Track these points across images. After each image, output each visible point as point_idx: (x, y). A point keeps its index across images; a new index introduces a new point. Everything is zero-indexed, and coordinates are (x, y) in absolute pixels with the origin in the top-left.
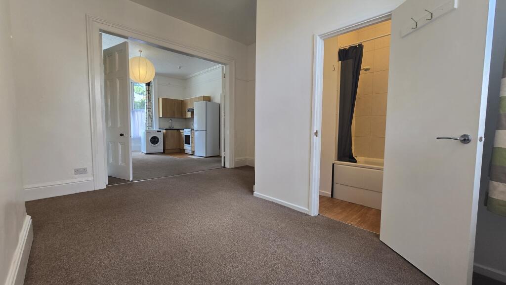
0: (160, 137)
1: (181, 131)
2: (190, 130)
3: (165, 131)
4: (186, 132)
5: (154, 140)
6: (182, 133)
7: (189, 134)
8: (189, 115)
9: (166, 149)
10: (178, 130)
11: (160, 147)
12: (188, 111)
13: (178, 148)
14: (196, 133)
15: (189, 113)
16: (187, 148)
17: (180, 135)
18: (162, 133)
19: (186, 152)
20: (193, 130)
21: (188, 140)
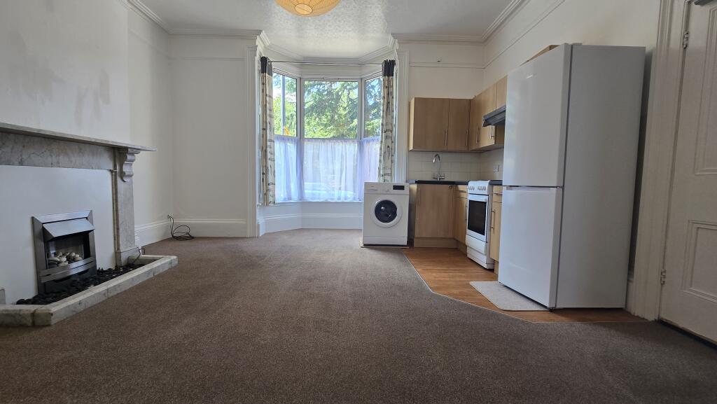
0: (402, 203)
1: (461, 187)
2: (486, 184)
3: (415, 187)
4: (475, 190)
5: (386, 211)
6: (463, 195)
7: (483, 199)
8: (487, 137)
9: (416, 235)
10: (454, 184)
11: (398, 231)
12: (487, 123)
13: (450, 235)
14: (509, 196)
15: (490, 130)
16: (475, 242)
17: (457, 197)
18: (406, 191)
19: (471, 254)
20: (496, 183)
21: (478, 217)
